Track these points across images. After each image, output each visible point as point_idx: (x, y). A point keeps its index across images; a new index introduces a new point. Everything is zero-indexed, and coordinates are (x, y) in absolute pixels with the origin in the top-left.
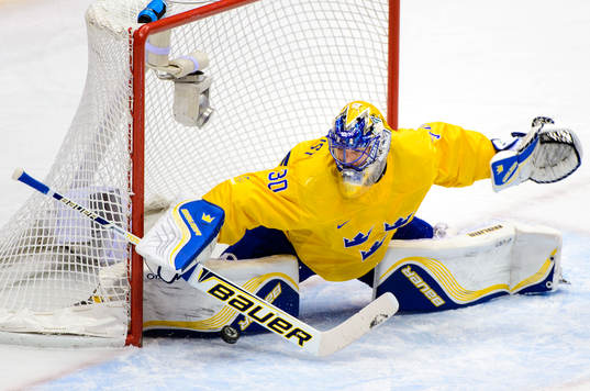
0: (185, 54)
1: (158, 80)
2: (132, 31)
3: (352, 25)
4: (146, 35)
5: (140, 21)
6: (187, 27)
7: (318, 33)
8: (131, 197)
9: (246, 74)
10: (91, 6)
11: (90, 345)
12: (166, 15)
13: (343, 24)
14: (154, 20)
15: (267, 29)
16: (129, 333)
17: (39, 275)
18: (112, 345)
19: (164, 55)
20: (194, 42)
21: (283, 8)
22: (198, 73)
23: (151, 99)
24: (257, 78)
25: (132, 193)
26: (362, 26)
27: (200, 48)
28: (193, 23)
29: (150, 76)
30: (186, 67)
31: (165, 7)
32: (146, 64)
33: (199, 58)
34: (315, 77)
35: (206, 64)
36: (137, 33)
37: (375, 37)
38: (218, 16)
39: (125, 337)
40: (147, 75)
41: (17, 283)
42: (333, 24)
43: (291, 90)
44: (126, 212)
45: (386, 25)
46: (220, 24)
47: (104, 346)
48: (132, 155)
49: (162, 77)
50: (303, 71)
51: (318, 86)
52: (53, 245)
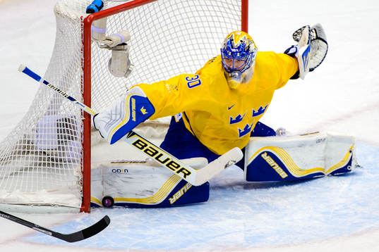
0: (116, 32)
1: (99, 49)
2: (83, 18)
3: (219, 14)
4: (91, 21)
5: (87, 12)
6: (116, 16)
7: (198, 19)
8: (83, 120)
9: (153, 45)
10: (57, 3)
11: (58, 212)
12: (104, 8)
13: (213, 14)
14: (96, 12)
15: (166, 17)
16: (83, 204)
17: (26, 169)
18: (71, 212)
19: (103, 33)
20: (121, 24)
21: (176, 4)
22: (124, 44)
23: (95, 60)
24: (160, 47)
25: (84, 118)
26: (225, 15)
27: (125, 29)
28: (120, 13)
29: (94, 46)
30: (116, 40)
31: (103, 3)
32: (92, 39)
33: (125, 35)
34: (196, 47)
35: (129, 39)
36: (86, 19)
37: (233, 21)
38: (136, 9)
39: (80, 207)
40: (92, 45)
41: (12, 174)
42: (207, 13)
43: (182, 55)
44: (80, 130)
45: (240, 14)
46: (137, 13)
47: (67, 212)
48: (83, 95)
49: (101, 47)
50: (189, 42)
51: (198, 52)
52: (34, 150)
